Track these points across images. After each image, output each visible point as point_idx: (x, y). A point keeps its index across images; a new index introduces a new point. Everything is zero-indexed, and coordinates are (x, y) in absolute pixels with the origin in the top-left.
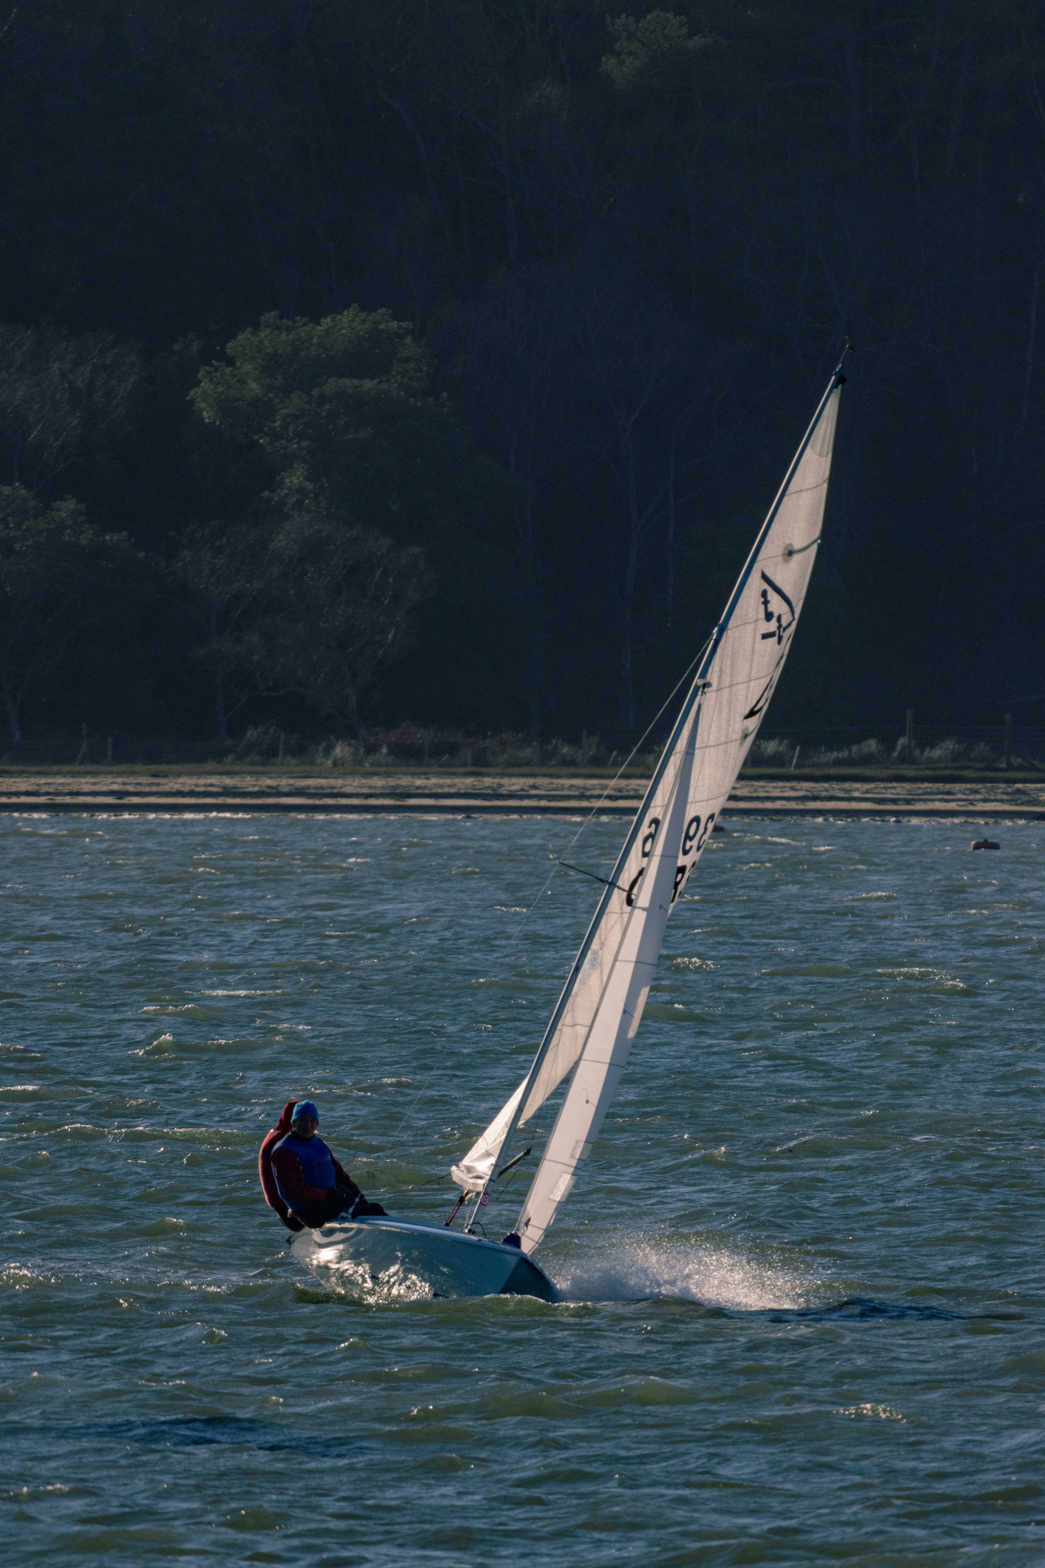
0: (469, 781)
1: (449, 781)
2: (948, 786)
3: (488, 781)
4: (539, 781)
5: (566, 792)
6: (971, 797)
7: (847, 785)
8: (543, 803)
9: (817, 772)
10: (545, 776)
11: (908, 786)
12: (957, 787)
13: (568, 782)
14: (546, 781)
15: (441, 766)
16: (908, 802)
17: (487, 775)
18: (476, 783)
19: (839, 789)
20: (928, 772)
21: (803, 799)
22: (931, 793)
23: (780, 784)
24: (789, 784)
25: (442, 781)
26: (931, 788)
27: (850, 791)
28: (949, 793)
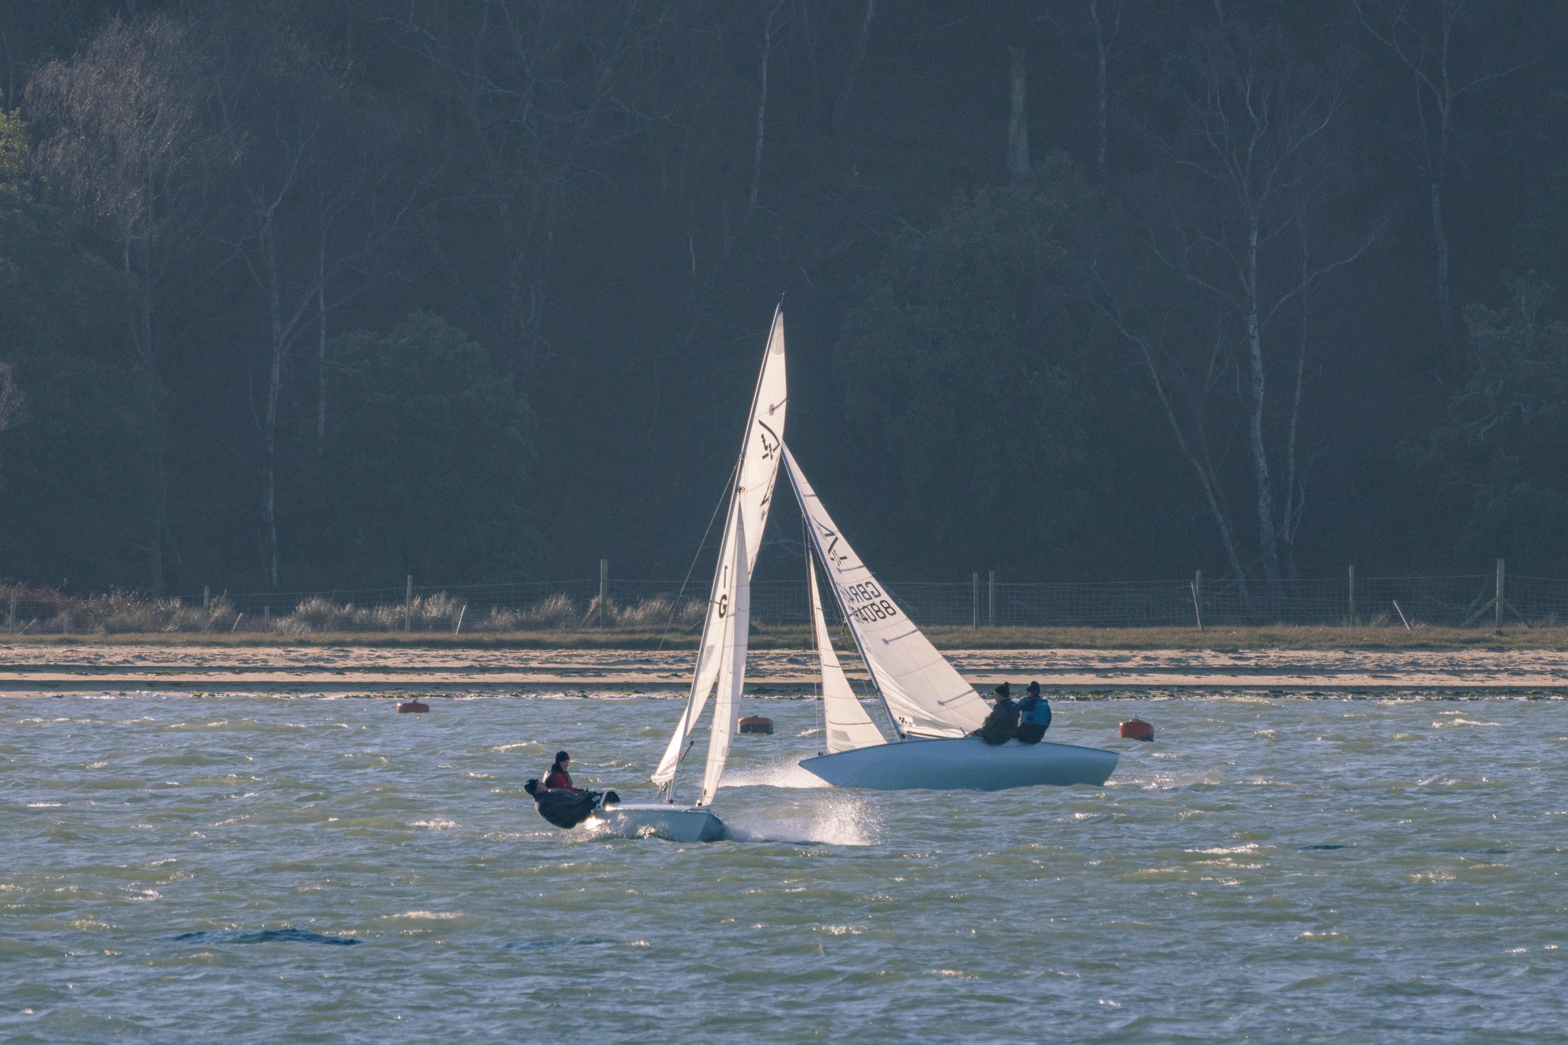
0: (60, 651)
1: (36, 651)
2: (647, 654)
3: (83, 651)
4: (146, 650)
5: (180, 664)
6: (675, 667)
7: (522, 653)
8: (151, 677)
9: (486, 637)
10: (154, 644)
11: (597, 653)
12: (658, 654)
13: (181, 651)
14: (156, 650)
15: (27, 633)
16: (598, 673)
17: (83, 643)
18: (69, 654)
19: (513, 658)
20: (623, 637)
21: (469, 670)
22: (626, 662)
23: (441, 652)
24: (452, 653)
25: (27, 651)
26: (626, 656)
27: (527, 660)
28: (648, 661)
